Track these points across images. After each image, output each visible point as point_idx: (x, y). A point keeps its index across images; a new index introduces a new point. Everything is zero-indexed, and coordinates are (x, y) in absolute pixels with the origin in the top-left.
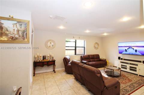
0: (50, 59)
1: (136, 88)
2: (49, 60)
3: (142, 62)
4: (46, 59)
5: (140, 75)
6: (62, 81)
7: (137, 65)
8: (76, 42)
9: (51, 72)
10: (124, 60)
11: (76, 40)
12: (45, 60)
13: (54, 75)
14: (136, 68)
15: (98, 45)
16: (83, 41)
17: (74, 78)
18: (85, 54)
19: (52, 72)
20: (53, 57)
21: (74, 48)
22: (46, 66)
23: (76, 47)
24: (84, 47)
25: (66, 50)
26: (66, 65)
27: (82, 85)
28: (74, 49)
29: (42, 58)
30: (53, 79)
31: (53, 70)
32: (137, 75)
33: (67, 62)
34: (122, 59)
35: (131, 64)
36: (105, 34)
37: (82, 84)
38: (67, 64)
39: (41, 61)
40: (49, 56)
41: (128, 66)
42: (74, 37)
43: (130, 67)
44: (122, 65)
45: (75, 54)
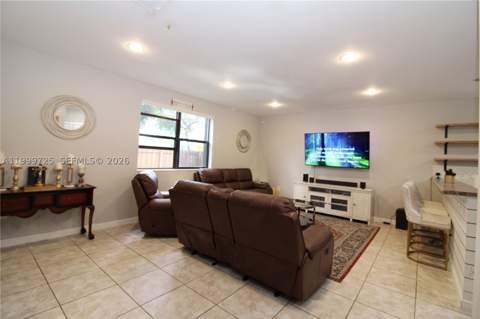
0: (69, 183)
1: (359, 251)
2: (59, 186)
3: (359, 185)
4: (43, 182)
5: (354, 221)
6: (132, 265)
7: (348, 194)
8: (178, 121)
9: (68, 237)
10: (319, 181)
11: (180, 114)
12: (40, 184)
13: (88, 247)
14: (345, 202)
15: (248, 137)
16: (202, 120)
17: (182, 246)
18: (210, 167)
19: (75, 236)
20: (81, 175)
21: (171, 144)
22: (48, 211)
23: (177, 140)
24: (207, 143)
25: (141, 147)
26: (145, 205)
27: (216, 266)
28: (172, 146)
29: (22, 178)
30: (86, 262)
31: (77, 230)
32: (348, 219)
33: (149, 191)
34: (312, 180)
35: (334, 192)
36: (275, 104)
37: (214, 264)
38: (150, 199)
39: (16, 188)
40: (60, 166)
41: (328, 198)
42: (172, 102)
43: (333, 200)
44: (312, 197)
45: (176, 164)
